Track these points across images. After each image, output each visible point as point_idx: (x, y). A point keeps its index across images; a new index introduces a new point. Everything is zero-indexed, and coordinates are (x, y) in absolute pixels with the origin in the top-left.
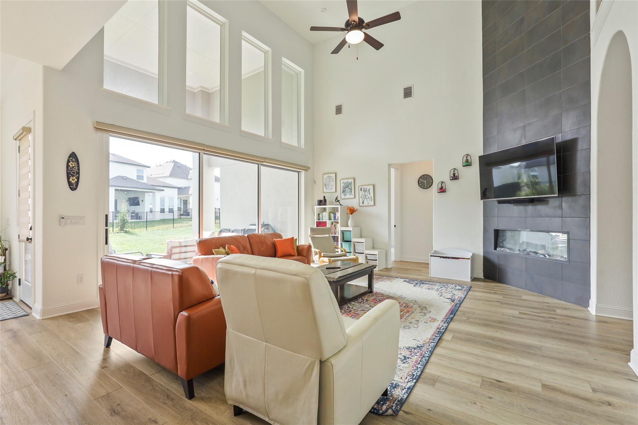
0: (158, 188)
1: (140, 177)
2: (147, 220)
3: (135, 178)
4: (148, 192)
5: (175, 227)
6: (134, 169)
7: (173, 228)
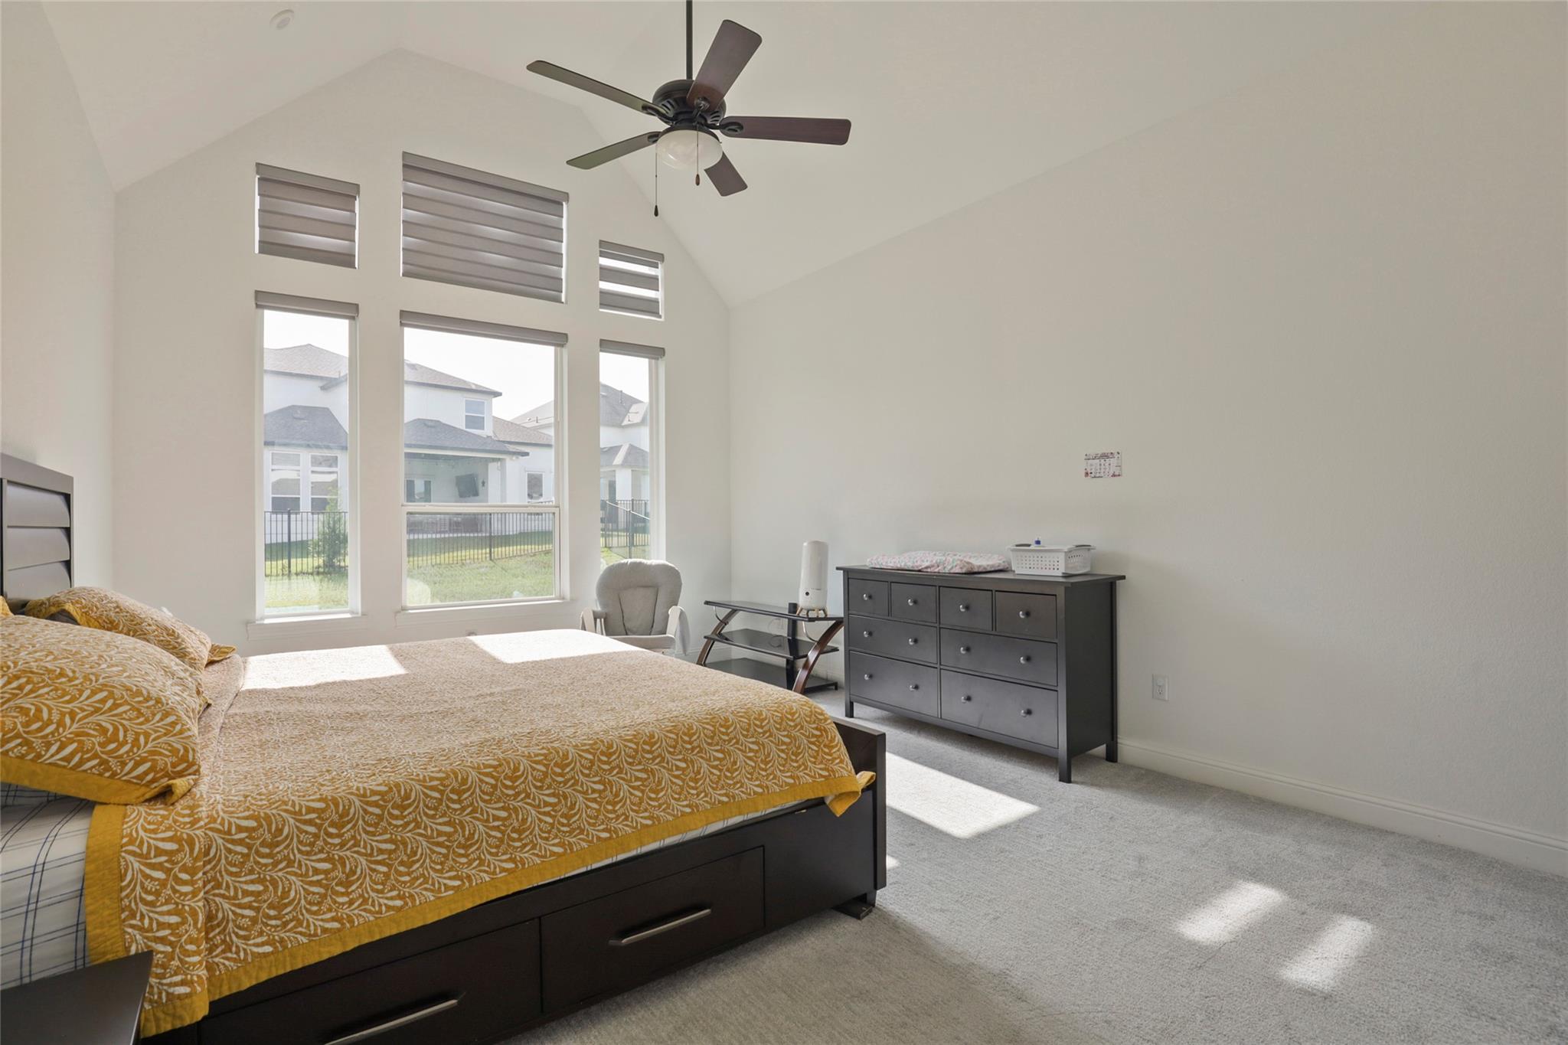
0: (512, 448)
1: (475, 422)
2: (491, 533)
3: (461, 424)
4: (494, 460)
5: (495, 556)
6: (459, 401)
7: (491, 559)
